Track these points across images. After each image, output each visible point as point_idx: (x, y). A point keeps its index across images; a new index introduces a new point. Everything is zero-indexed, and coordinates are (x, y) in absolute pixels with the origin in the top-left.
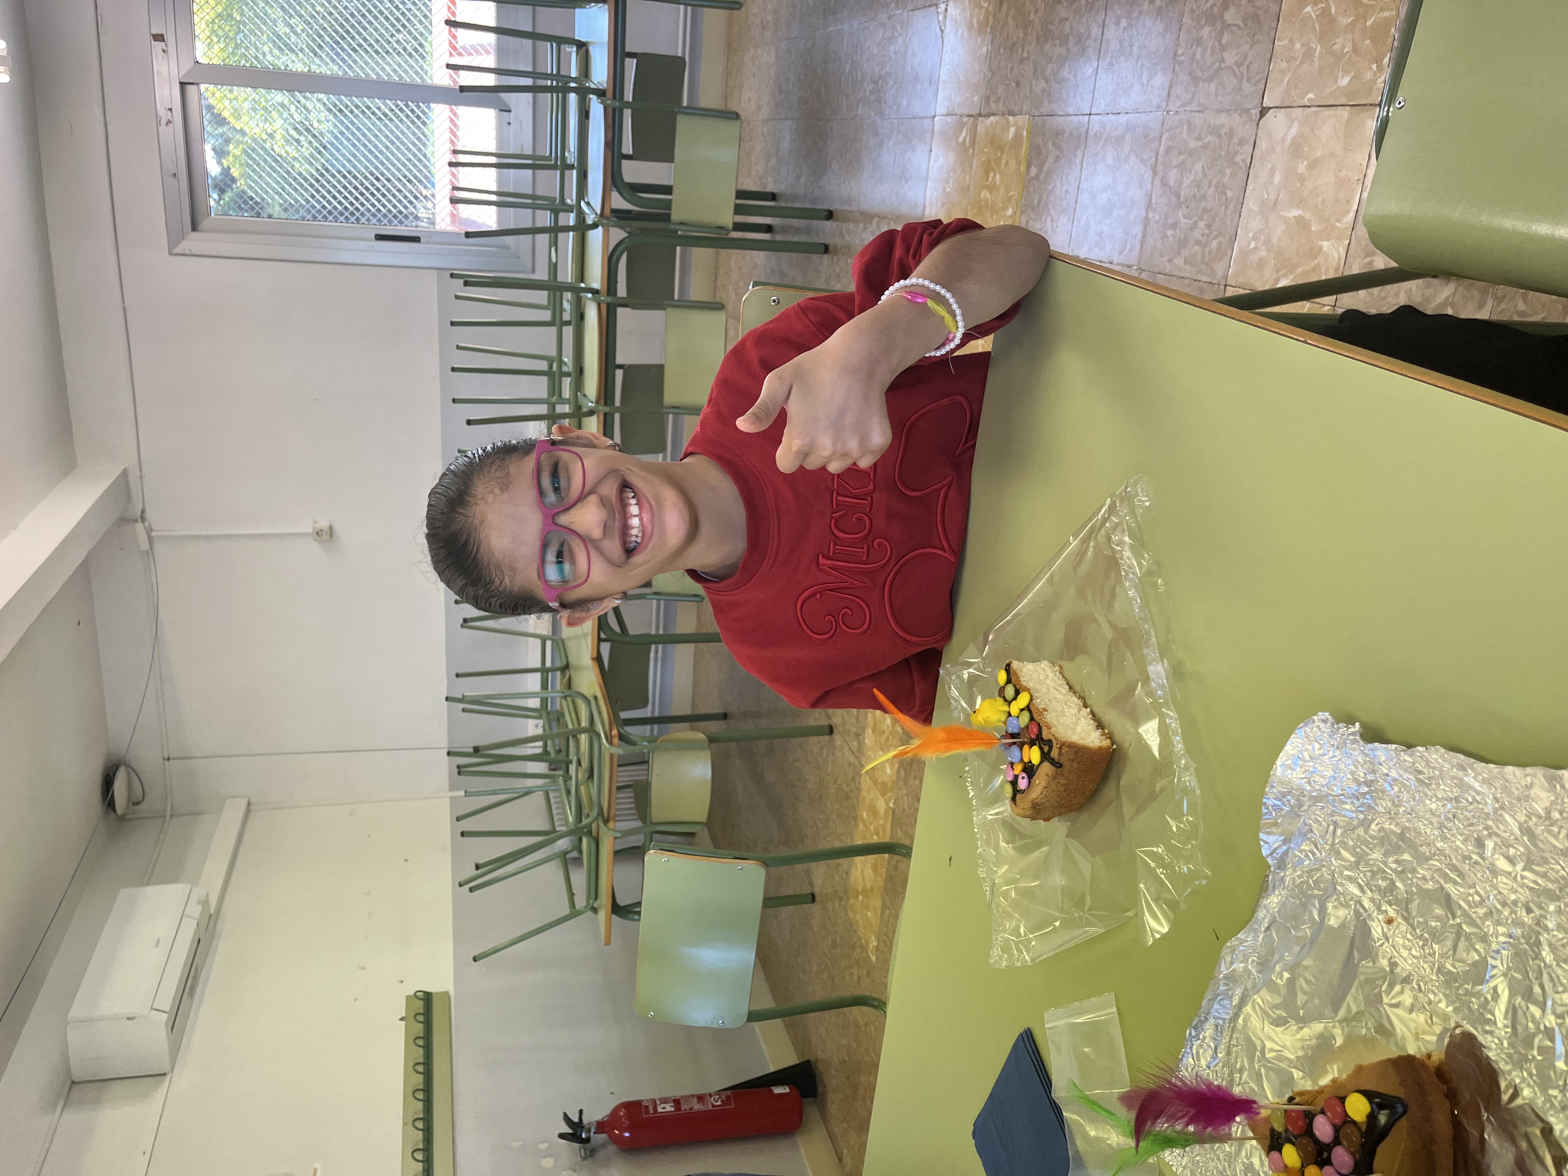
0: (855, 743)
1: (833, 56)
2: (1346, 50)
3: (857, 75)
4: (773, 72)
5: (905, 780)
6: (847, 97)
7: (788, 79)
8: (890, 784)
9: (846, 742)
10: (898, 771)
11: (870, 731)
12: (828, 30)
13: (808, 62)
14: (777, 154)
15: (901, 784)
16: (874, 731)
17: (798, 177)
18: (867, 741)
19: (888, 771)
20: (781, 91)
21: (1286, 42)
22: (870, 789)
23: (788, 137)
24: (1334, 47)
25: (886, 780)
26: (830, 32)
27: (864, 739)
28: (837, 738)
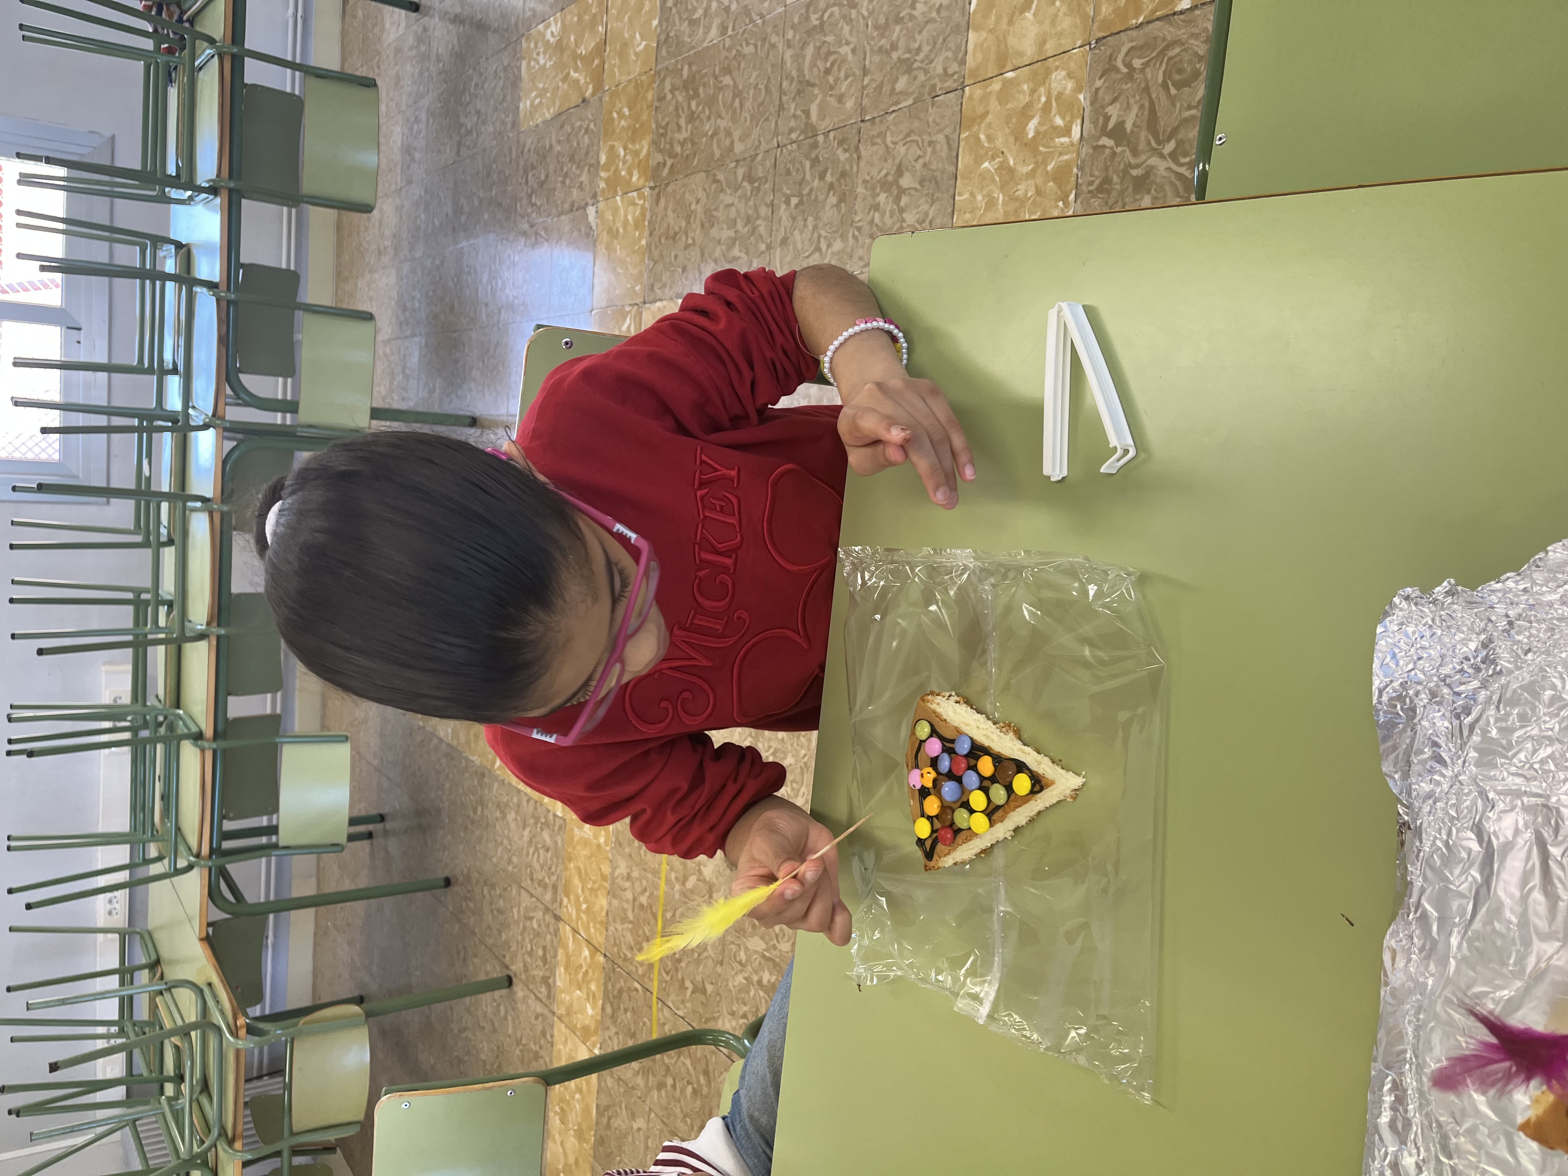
0: (543, 989)
1: (466, 270)
2: (1029, 194)
3: (496, 284)
4: (394, 294)
5: (613, 1017)
6: (487, 305)
7: (413, 298)
8: (593, 1027)
9: (531, 991)
10: (603, 1009)
11: (562, 970)
12: (459, 246)
13: (438, 278)
14: (403, 372)
15: (608, 1022)
16: (566, 969)
17: (432, 391)
18: (558, 983)
19: (590, 1011)
20: (405, 309)
21: (966, 196)
22: (566, 1040)
23: (416, 354)
24: (1017, 193)
25: (587, 1022)
26: (462, 248)
27: (555, 983)
28: (519, 991)
